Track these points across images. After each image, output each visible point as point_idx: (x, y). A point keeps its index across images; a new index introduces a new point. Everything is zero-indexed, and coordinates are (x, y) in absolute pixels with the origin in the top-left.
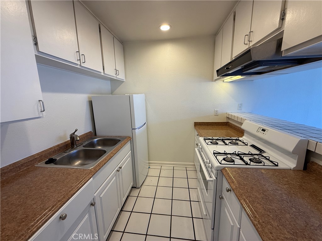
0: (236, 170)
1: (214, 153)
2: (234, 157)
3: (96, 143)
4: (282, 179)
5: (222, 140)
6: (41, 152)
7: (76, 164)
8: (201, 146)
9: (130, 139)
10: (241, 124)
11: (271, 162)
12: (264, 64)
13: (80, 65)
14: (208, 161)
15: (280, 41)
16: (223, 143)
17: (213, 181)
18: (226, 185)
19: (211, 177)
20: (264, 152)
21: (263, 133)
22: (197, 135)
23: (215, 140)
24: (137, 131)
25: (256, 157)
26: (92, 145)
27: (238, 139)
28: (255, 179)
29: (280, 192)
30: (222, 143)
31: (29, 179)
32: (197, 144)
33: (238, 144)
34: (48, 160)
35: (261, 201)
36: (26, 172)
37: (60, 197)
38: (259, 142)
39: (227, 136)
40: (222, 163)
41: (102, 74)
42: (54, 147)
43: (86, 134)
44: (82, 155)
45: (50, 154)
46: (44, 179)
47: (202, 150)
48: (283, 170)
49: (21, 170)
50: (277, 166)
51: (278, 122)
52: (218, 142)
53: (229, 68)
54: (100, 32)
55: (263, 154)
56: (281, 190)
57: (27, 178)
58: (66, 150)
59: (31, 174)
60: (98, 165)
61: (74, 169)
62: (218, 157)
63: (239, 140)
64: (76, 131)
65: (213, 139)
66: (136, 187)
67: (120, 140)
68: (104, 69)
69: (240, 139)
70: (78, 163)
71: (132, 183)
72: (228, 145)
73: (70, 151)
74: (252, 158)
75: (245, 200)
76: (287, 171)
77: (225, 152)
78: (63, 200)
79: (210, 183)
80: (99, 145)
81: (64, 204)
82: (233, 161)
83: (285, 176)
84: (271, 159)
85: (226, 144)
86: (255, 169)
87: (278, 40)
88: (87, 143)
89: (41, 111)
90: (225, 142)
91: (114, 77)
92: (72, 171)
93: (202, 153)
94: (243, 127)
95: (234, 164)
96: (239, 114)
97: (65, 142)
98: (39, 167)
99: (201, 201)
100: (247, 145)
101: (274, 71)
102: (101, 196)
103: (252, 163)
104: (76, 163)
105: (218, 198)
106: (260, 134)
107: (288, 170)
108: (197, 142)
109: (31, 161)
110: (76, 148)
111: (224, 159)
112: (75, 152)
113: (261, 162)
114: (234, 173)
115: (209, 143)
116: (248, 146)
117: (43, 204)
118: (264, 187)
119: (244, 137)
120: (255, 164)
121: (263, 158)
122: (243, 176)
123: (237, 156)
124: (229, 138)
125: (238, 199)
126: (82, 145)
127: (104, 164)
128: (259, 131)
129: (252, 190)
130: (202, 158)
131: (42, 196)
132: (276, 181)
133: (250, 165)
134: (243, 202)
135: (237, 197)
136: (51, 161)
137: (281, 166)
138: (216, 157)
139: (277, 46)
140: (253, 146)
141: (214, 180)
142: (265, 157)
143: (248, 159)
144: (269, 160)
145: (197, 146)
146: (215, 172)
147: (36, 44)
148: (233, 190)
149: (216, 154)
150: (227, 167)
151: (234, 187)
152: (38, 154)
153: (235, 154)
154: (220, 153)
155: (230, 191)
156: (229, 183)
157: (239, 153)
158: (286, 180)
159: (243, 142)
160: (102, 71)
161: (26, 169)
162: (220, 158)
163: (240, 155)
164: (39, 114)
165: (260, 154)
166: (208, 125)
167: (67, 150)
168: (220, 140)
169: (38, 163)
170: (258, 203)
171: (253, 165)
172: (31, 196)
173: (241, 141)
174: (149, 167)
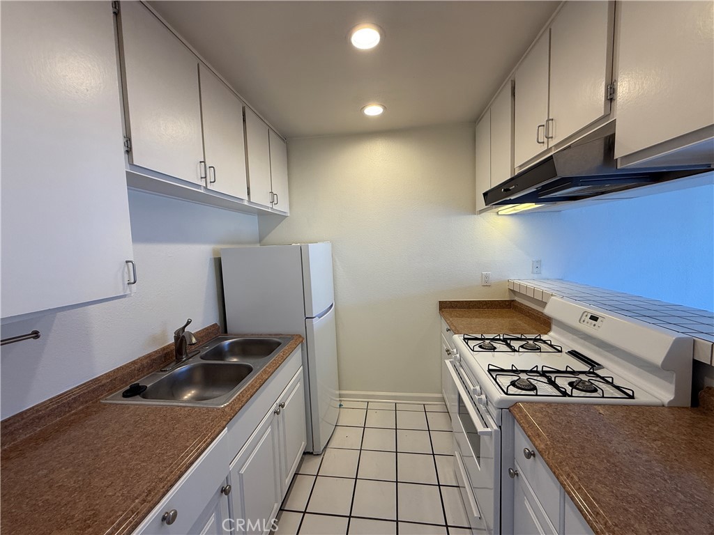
0: (542, 408)
1: (490, 371)
2: (535, 378)
3: (226, 349)
4: (646, 427)
5: (505, 340)
6: (114, 371)
7: (186, 397)
8: (458, 355)
9: (301, 339)
10: (544, 304)
11: (618, 388)
12: (583, 183)
13: (206, 188)
14: (478, 388)
15: (611, 140)
16: (506, 348)
17: (493, 434)
18: (523, 443)
19: (486, 426)
20: (600, 366)
21: (594, 325)
22: (447, 331)
23: (488, 341)
24: (316, 322)
25: (584, 378)
26: (219, 353)
27: (539, 337)
28: (587, 428)
29: (645, 457)
30: (504, 347)
31: (92, 431)
32: (447, 351)
33: (540, 349)
34: (128, 387)
35: (605, 478)
36: (83, 415)
37: (164, 471)
38: (586, 343)
39: (514, 331)
40: (510, 392)
41: (246, 203)
42: (140, 359)
43: (207, 329)
44: (198, 376)
45: (132, 375)
46: (124, 430)
47: (460, 364)
48: (647, 408)
49: (72, 410)
50: (632, 397)
51: (624, 299)
52: (495, 345)
53: (510, 190)
54: (244, 121)
55: (599, 372)
56: (648, 453)
57: (86, 428)
58: (164, 367)
59: (93, 420)
60: (238, 399)
61: (186, 409)
62: (500, 379)
63: (540, 340)
64: (188, 323)
65: (483, 339)
66: (312, 453)
67: (279, 344)
68: (249, 193)
69: (544, 337)
70: (189, 395)
71: (303, 443)
72: (519, 352)
73: (173, 369)
74: (574, 380)
75: (569, 475)
76: (654, 409)
77: (514, 368)
78: (169, 478)
79: (484, 440)
80: (234, 355)
81: (172, 486)
82: (534, 388)
83: (652, 420)
84: (616, 383)
85: (514, 351)
86: (585, 404)
87: (606, 138)
88: (208, 349)
89: (128, 284)
90: (511, 344)
91: (268, 207)
92: (182, 412)
93: (462, 370)
94: (547, 311)
95: (537, 395)
96: (535, 282)
97: (164, 349)
98: (110, 404)
99: (466, 485)
100: (561, 352)
101: (602, 193)
102: (242, 471)
103: (576, 392)
104: (185, 395)
105: (507, 474)
106: (588, 327)
107: (657, 406)
108: (446, 345)
109: (94, 391)
110: (185, 360)
111: (513, 384)
112: (184, 369)
113: (595, 390)
114: (540, 415)
115: (477, 348)
116: (564, 354)
117: (128, 486)
118: (609, 445)
119: (551, 333)
120: (583, 394)
121: (598, 379)
122: (559, 421)
123: (541, 375)
124: (519, 336)
125: (554, 473)
126: (198, 356)
127: (249, 396)
128: (584, 321)
129: (581, 451)
130: (463, 383)
131: (123, 470)
132: (633, 431)
133: (571, 396)
134: (565, 480)
135: (551, 469)
136: (135, 391)
137: (641, 398)
138: (495, 380)
139: (605, 150)
140: (574, 354)
141: (495, 430)
142: (603, 378)
143: (566, 383)
144: (612, 384)
145: (448, 354)
146: (494, 412)
147: (129, 151)
148: (540, 452)
149: (494, 372)
150: (521, 402)
151: (543, 446)
152: (107, 375)
153: (537, 372)
154: (502, 370)
155: (534, 455)
156: (529, 436)
157: (545, 369)
158: (656, 429)
159: (551, 346)
160: (246, 197)
161: (83, 409)
162: (505, 381)
163: (547, 375)
164: (124, 289)
165: (592, 370)
166: (469, 308)
167: (168, 365)
168: (499, 340)
169: (108, 395)
170: (599, 482)
171: (578, 397)
172: (99, 468)
173: (547, 343)
174: (340, 405)
